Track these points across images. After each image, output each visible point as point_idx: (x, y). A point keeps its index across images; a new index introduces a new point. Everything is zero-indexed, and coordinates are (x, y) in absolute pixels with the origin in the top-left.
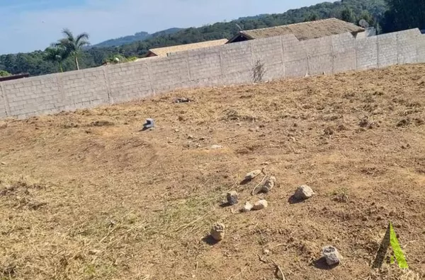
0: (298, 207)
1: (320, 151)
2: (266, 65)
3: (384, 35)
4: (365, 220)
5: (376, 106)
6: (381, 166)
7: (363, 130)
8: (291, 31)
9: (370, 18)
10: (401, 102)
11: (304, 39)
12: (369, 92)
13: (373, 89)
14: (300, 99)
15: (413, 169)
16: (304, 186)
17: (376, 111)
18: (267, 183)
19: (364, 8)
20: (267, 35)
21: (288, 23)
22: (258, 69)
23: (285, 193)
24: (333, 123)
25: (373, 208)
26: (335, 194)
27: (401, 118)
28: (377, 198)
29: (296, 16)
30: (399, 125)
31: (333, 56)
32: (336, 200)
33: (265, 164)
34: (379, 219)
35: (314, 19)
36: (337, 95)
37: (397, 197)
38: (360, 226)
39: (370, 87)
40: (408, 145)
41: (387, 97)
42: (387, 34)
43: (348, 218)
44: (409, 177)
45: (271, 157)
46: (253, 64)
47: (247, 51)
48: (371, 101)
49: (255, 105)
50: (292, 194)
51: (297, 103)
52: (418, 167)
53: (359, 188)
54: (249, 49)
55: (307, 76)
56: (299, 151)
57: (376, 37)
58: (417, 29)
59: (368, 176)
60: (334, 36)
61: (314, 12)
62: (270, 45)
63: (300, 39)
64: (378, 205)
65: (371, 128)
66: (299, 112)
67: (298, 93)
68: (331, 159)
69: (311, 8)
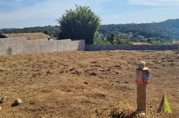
0: (15, 108)
1: (29, 84)
2: (13, 48)
3: (59, 40)
4: (41, 111)
5: (54, 66)
6: (50, 89)
7: (48, 75)
8: (24, 36)
9: (54, 34)
10: (62, 64)
11: (29, 39)
12: (52, 60)
13: (54, 60)
14: (25, 63)
15: (60, 89)
16: (18, 99)
17: (53, 68)
18: (3, 99)
19: (53, 30)
20: (14, 37)
21: (24, 33)
22: (10, 50)
23: (10, 102)
24: (37, 72)
25: (44, 106)
26: (31, 101)
27: (61, 70)
28: (46, 101)
29: (27, 30)
30: (60, 73)
31: (41, 46)
32: (31, 104)
33: (4, 90)
34: (46, 110)
35: (34, 32)
36: (40, 61)
37: (53, 100)
38: (39, 113)
39: (53, 58)
40: (61, 81)
41: (58, 63)
42: (60, 40)
43: (35, 110)
44: (58, 93)
45: (7, 87)
46: (7, 48)
47: (4, 42)
48: (52, 64)
49: (6, 65)
50: (13, 103)
51: (24, 64)
52: (62, 88)
53: (40, 98)
54: (6, 41)
55: (31, 53)
56: (20, 84)
57: (56, 41)
58: (70, 39)
59: (44, 93)
60: (41, 39)
61: (35, 29)
62: (15, 41)
63: (28, 39)
64: (46, 104)
65: (50, 74)
66: (24, 68)
67: (25, 60)
68: (32, 87)
69: (34, 28)
